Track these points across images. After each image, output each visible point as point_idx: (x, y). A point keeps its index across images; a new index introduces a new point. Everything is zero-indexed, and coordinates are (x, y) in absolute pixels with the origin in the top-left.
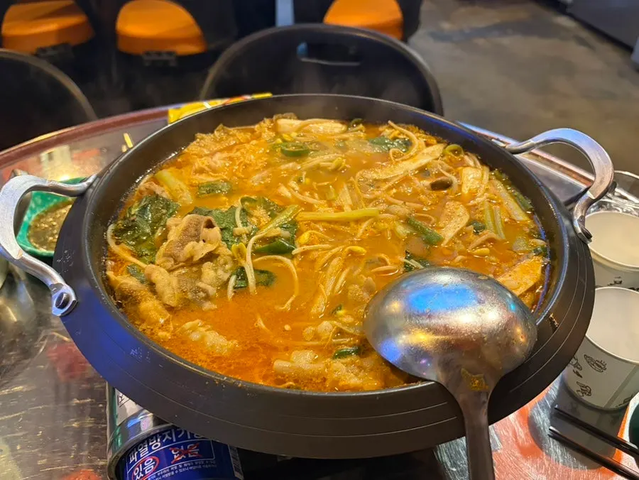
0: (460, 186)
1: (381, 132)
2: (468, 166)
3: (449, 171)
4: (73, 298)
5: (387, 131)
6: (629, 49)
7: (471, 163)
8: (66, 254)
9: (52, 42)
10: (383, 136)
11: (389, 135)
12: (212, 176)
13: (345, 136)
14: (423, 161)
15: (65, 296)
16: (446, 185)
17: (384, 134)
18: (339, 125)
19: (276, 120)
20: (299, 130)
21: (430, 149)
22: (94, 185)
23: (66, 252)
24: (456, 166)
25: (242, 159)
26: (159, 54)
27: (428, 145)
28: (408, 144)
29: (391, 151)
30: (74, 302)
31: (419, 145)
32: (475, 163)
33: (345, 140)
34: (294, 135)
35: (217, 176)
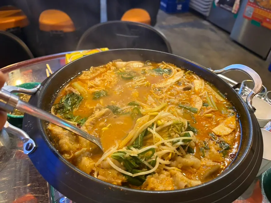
0: (194, 88)
1: (159, 66)
2: (195, 79)
3: (189, 82)
4: (34, 146)
5: (161, 66)
6: (228, 33)
7: (196, 78)
8: (29, 123)
9: (12, 26)
10: (160, 68)
11: (162, 67)
12: (97, 89)
13: (145, 68)
14: (177, 78)
15: (30, 144)
16: (189, 89)
17: (160, 67)
18: (141, 63)
19: (114, 62)
20: (125, 66)
21: (179, 73)
22: (41, 89)
23: (29, 122)
24: (191, 80)
25: (107, 80)
26: (57, 31)
27: (178, 71)
28: (170, 71)
29: (164, 74)
30: (35, 147)
31: (175, 71)
32: (197, 78)
33: (144, 70)
34: (124, 69)
35: (100, 89)
